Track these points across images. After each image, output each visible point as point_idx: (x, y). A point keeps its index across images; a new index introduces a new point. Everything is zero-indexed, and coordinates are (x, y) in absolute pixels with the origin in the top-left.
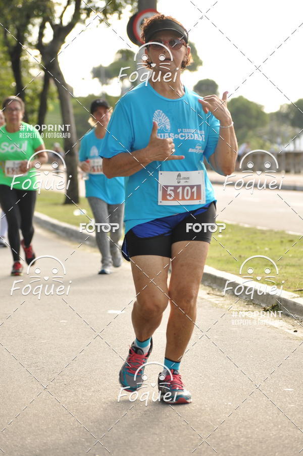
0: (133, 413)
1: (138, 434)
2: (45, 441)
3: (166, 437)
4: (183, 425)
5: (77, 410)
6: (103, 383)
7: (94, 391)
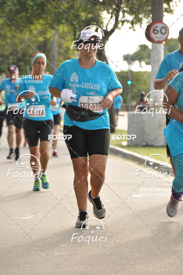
0: (149, 255)
1: (152, 267)
2: (98, 270)
3: (169, 270)
4: (179, 263)
5: (116, 252)
6: (131, 237)
7: (125, 242)
